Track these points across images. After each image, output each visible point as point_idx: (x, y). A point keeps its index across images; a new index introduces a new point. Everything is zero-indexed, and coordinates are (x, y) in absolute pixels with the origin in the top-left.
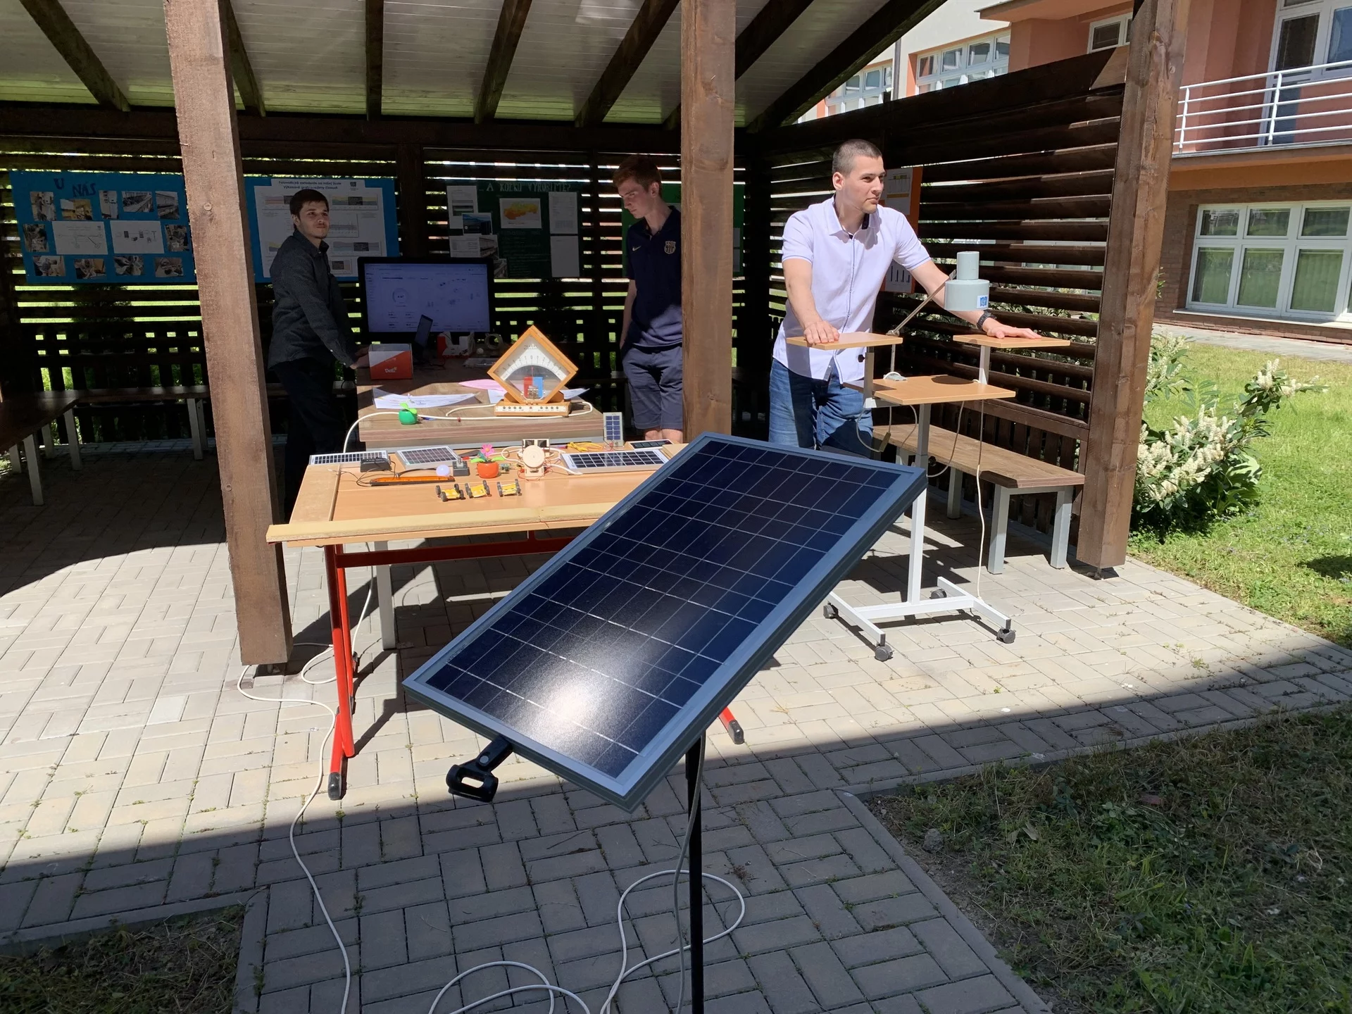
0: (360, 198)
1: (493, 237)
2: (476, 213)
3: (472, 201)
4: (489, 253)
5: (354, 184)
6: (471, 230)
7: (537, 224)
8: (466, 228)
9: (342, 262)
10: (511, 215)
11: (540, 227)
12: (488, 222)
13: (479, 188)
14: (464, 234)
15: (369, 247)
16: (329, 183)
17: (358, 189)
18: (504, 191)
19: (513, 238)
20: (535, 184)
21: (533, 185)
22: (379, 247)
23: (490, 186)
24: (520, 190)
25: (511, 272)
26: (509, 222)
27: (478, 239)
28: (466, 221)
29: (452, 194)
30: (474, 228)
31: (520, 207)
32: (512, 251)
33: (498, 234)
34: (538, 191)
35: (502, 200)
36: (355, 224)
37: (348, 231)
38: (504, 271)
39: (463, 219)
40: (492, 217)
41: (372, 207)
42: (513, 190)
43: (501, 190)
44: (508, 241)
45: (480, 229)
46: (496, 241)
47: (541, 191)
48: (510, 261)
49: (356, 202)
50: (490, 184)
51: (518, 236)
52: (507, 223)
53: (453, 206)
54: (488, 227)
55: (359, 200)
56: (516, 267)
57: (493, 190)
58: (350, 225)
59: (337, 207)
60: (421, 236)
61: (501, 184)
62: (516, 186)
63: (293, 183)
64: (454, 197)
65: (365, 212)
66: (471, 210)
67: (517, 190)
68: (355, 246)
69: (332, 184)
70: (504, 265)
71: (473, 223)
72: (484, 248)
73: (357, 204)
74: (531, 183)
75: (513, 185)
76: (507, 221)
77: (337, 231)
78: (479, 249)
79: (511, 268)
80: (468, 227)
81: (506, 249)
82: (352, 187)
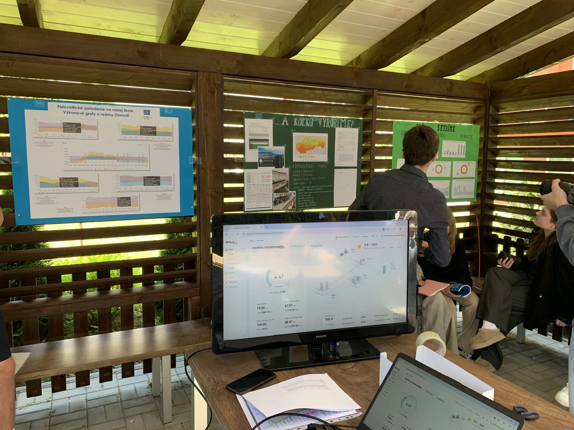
0: (154, 128)
1: (285, 170)
2: (271, 147)
3: (268, 135)
4: (280, 185)
5: (147, 112)
6: (266, 164)
7: (323, 158)
8: (261, 161)
9: (129, 199)
10: (303, 149)
11: (327, 161)
12: (281, 156)
13: (275, 122)
14: (258, 167)
15: (161, 182)
16: (119, 109)
17: (151, 118)
18: (297, 125)
19: (302, 171)
20: (325, 120)
21: (323, 121)
22: (171, 181)
23: (285, 120)
24: (312, 126)
25: (299, 204)
26: (300, 156)
27: (272, 172)
28: (261, 155)
29: (249, 127)
30: (269, 161)
31: (310, 141)
32: (301, 184)
33: (290, 167)
34: (327, 126)
35: (295, 135)
36: (146, 155)
37: (137, 163)
38: (293, 203)
39: (259, 153)
40: (285, 151)
41: (167, 138)
42: (306, 125)
43: (295, 125)
44: (298, 174)
45: (273, 163)
46: (288, 174)
47: (329, 126)
48: (299, 193)
49: (149, 132)
50: (285, 118)
51: (307, 169)
52: (298, 157)
53: (249, 140)
54: (281, 161)
55: (152, 130)
56: (304, 198)
57: (287, 124)
58: (141, 157)
59: (128, 137)
60: (216, 169)
61: (295, 119)
62: (308, 122)
63: (76, 108)
64: (250, 130)
65: (159, 143)
66: (266, 143)
67: (309, 125)
68: (145, 180)
69: (123, 111)
70: (293, 197)
71: (267, 156)
72: (276, 181)
73: (150, 135)
74: (321, 119)
75: (306, 120)
76: (298, 155)
77: (126, 163)
78: (271, 182)
79: (299, 200)
80: (263, 161)
81: (296, 182)
82: (146, 115)
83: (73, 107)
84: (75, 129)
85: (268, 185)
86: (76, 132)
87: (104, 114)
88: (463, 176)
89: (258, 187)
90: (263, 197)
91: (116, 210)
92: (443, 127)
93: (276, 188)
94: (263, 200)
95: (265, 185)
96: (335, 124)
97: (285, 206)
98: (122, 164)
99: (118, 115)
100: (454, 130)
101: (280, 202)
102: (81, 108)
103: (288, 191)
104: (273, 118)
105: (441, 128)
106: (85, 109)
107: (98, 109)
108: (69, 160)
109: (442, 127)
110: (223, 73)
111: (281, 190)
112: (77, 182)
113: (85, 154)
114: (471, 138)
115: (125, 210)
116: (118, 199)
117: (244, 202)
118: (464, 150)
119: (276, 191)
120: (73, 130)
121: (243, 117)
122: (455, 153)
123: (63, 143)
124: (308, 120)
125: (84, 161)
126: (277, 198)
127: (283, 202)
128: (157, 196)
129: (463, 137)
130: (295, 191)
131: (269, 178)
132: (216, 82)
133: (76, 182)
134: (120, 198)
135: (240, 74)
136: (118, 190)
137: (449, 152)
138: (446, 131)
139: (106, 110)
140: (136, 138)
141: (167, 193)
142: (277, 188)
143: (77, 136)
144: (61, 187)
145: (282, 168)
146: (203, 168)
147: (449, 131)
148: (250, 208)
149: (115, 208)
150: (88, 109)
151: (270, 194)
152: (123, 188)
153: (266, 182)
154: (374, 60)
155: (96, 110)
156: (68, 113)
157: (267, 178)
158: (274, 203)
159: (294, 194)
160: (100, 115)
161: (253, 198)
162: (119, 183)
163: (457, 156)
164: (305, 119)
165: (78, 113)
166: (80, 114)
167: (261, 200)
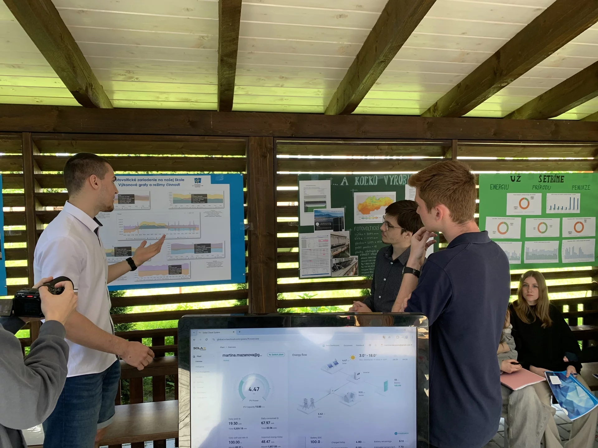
0: (204, 195)
1: (346, 233)
2: (328, 209)
3: (325, 197)
4: (340, 250)
5: (198, 181)
6: (323, 227)
8: (318, 224)
9: (180, 267)
10: (365, 210)
12: (340, 218)
13: (332, 183)
14: (315, 231)
15: (211, 249)
16: (170, 179)
17: (202, 186)
18: (359, 184)
19: (365, 234)
20: (392, 177)
21: (389, 178)
22: (222, 248)
23: (345, 180)
24: (376, 184)
25: (362, 270)
26: (362, 217)
27: (330, 236)
28: (317, 218)
29: (304, 189)
30: (326, 224)
31: (374, 201)
32: (364, 248)
33: (350, 230)
34: (395, 184)
35: (356, 195)
36: (197, 223)
37: (188, 231)
38: (354, 269)
39: (315, 216)
40: (345, 213)
41: (218, 205)
42: (369, 184)
43: (356, 184)
44: (361, 237)
45: (331, 226)
46: (348, 237)
47: (397, 184)
48: (362, 258)
49: (199, 199)
50: (345, 178)
51: (371, 231)
52: (361, 218)
53: (305, 202)
54: (341, 223)
55: (203, 198)
56: (368, 264)
57: (347, 184)
58: (192, 225)
59: (179, 205)
60: (268, 234)
61: (356, 178)
62: (372, 180)
63: (130, 180)
64: (306, 192)
65: (210, 210)
66: (324, 205)
67: (372, 184)
68: (195, 247)
69: (174, 180)
70: (355, 263)
71: (325, 219)
72: (334, 245)
73: (201, 202)
74: (387, 177)
75: (369, 178)
76: (361, 216)
77: (177, 232)
78: (330, 247)
79: (362, 265)
80: (320, 224)
81: (357, 246)
82: (196, 183)
83: (128, 180)
84: (130, 200)
85: (326, 249)
86: (130, 203)
87: (156, 184)
88: (578, 235)
89: (315, 252)
90: (320, 263)
91: (167, 278)
92: (547, 178)
93: (334, 253)
94: (320, 266)
95: (323, 250)
96: (404, 181)
97: (345, 272)
98: (174, 232)
99: (170, 185)
100: (562, 181)
101: (340, 268)
102: (135, 180)
103: (349, 257)
104: (331, 179)
105: (544, 179)
106: (138, 181)
107: (150, 180)
108: (123, 231)
109: (545, 177)
110: (275, 136)
111: (340, 254)
112: (131, 251)
113: (138, 224)
114: (587, 188)
115: (176, 278)
116: (169, 267)
117: (299, 268)
118: (577, 204)
119: (335, 256)
120: (127, 201)
121: (298, 179)
122: (564, 208)
123: (118, 214)
124: (371, 178)
125: (137, 230)
126: (337, 264)
127: (343, 269)
128: (208, 263)
129: (577, 189)
130: (357, 256)
131: (327, 243)
132: (269, 145)
133: (129, 251)
134: (171, 266)
135: (293, 136)
136: (169, 258)
137: (557, 207)
138: (551, 182)
139: (158, 180)
140: (187, 207)
141: (218, 260)
142: (336, 253)
143: (130, 207)
144: (116, 256)
145: (341, 230)
146: (254, 234)
147: (555, 182)
148: (306, 275)
149: (166, 276)
150: (141, 180)
151: (328, 260)
152: (174, 256)
153: (323, 246)
154: (450, 107)
155: (148, 181)
156: (123, 185)
157: (325, 243)
158: (333, 269)
159: (356, 259)
160: (152, 185)
161: (309, 263)
162: (170, 251)
163: (568, 211)
164: (367, 178)
165: (132, 185)
166: (134, 185)
167: (318, 266)
